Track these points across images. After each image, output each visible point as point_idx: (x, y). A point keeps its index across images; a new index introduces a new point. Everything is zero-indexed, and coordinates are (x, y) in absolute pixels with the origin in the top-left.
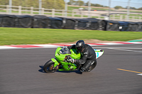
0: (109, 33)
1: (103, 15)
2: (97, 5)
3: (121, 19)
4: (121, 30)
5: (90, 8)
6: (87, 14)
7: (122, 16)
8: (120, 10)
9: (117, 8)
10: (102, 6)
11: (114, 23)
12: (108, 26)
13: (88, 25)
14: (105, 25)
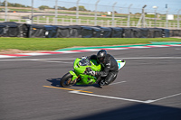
0: (33, 41)
1: (24, 17)
2: (16, 5)
3: (47, 23)
4: (47, 37)
5: (7, 9)
6: (3, 17)
7: (48, 18)
8: (46, 10)
9: (42, 8)
10: (23, 6)
11: (38, 28)
12: (31, 32)
13: (5, 30)
14: (27, 31)
